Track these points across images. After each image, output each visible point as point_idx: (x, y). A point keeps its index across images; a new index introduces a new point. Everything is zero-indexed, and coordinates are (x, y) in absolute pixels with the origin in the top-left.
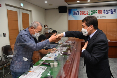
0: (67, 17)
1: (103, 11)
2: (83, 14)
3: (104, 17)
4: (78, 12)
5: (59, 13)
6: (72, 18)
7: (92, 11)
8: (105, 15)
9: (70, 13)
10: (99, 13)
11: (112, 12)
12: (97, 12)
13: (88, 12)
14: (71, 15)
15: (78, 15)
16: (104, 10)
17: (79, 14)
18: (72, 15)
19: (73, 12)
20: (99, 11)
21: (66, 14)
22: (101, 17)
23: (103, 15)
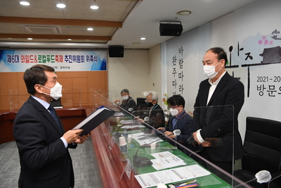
1: (64, 58)
2: (27, 62)
3: (66, 67)
4: (18, 56)
7: (44, 57)
8: (68, 64)
10: (57, 60)
11: (79, 59)
12: (53, 58)
13: (37, 57)
15: (18, 62)
16: (66, 56)
17: (20, 60)
18: (5, 61)
19: (6, 57)
20: (57, 56)
22: (61, 67)
23: (65, 64)
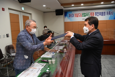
0: (63, 19)
5: (56, 15)
6: (67, 20)
9: (66, 15)
14: (67, 17)
17: (74, 16)
19: (68, 15)
21: (62, 16)
